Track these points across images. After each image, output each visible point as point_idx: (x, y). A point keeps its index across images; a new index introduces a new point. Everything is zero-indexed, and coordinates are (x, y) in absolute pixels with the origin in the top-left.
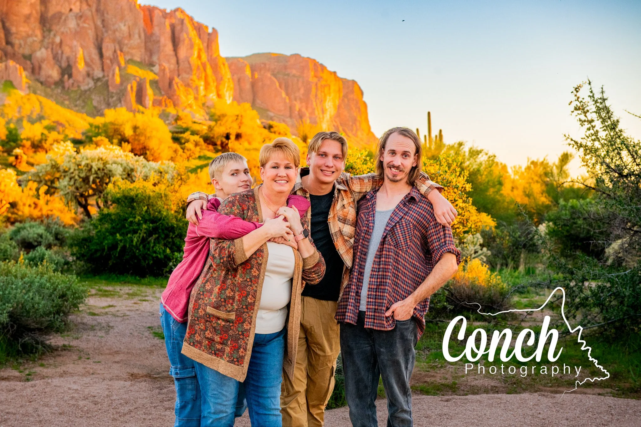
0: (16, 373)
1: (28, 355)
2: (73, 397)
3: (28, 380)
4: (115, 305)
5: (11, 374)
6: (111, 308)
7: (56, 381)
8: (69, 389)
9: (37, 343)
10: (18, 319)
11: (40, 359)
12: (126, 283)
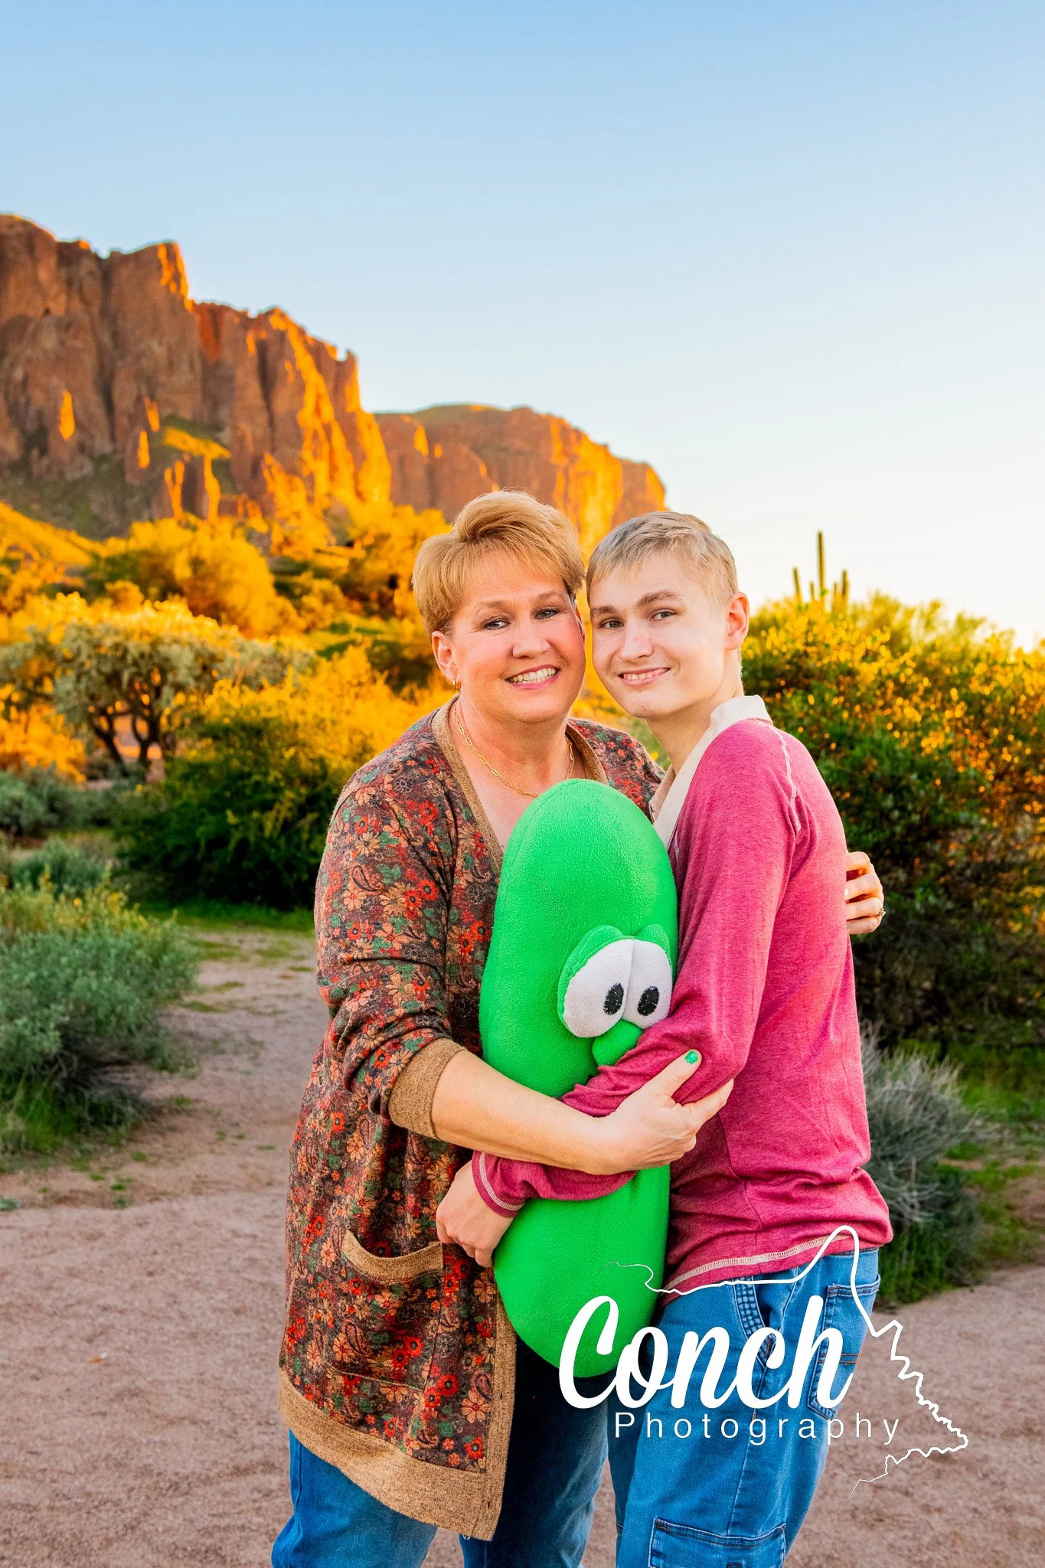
0: (83, 1182)
1: (101, 1129)
2: (252, 1261)
3: (121, 1204)
4: (240, 980)
5: (74, 1186)
6: (235, 990)
7: (192, 1208)
8: (235, 1233)
9: (123, 1098)
10: (77, 1041)
11: (130, 1140)
12: (248, 923)
